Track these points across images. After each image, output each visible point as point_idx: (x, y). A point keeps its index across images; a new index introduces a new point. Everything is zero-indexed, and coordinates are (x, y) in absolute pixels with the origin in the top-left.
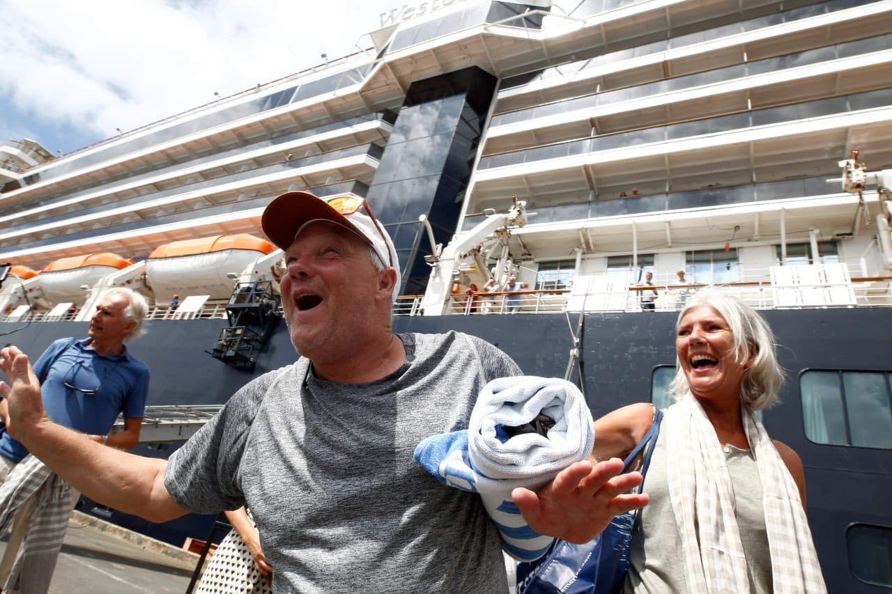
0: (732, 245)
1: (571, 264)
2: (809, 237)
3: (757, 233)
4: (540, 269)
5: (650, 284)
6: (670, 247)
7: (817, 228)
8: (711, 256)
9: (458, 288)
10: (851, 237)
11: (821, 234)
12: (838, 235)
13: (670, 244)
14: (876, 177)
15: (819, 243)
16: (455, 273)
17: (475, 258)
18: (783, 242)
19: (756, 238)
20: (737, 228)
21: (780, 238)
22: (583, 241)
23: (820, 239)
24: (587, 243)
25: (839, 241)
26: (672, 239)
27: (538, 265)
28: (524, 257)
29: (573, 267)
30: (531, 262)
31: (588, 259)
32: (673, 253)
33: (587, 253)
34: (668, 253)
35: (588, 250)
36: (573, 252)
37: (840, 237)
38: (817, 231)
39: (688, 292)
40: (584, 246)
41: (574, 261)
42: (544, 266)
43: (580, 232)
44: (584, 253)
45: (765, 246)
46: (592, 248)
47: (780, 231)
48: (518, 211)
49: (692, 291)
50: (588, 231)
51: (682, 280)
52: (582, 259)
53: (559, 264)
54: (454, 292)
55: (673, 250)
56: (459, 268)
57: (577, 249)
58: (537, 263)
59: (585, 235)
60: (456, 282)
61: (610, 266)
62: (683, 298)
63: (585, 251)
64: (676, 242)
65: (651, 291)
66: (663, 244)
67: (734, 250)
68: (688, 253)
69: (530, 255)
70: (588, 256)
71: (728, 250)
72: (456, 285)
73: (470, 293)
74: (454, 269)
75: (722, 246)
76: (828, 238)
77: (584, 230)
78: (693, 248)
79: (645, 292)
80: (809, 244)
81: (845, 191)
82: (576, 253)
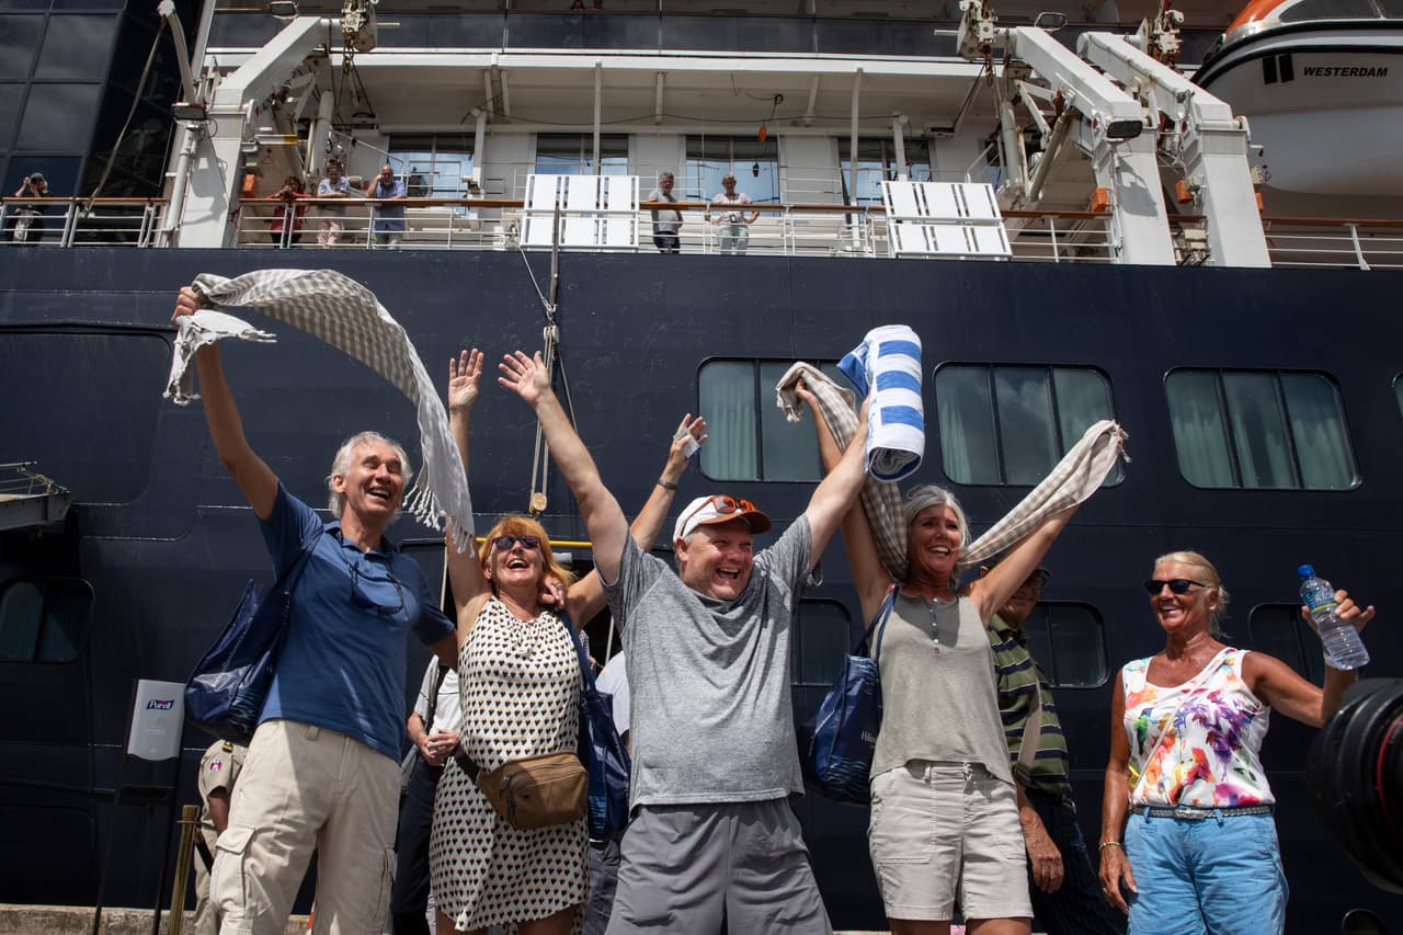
0: (770, 131)
1: (464, 143)
2: (891, 128)
3: (810, 112)
4: (393, 148)
5: (671, 199)
6: (658, 124)
7: (905, 113)
8: (732, 147)
9: (256, 184)
10: (950, 134)
11: (909, 125)
12: (933, 130)
13: (659, 118)
14: (1007, 36)
15: (906, 140)
16: (247, 150)
17: (275, 117)
18: (854, 133)
19: (808, 120)
20: (778, 98)
21: (850, 126)
22: (489, 95)
23: (908, 133)
24: (498, 99)
25: (933, 139)
26: (664, 108)
27: (387, 139)
28: (357, 120)
29: (470, 150)
30: (374, 133)
31: (496, 133)
32: (662, 135)
33: (495, 123)
34: (655, 135)
35: (498, 115)
36: (468, 118)
37: (936, 133)
38: (904, 119)
39: (742, 219)
40: (490, 105)
41: (472, 136)
42: (403, 142)
43: (487, 75)
44: (488, 122)
45: (822, 137)
46: (507, 111)
47: (850, 112)
48: (363, 15)
49: (748, 216)
50: (503, 74)
51: (731, 194)
52: (486, 134)
53: (434, 140)
54: (247, 194)
55: (664, 130)
56: (257, 136)
57: (476, 112)
58: (385, 134)
59: (497, 83)
60: (250, 171)
61: (541, 152)
62: (735, 230)
63: (492, 115)
64: (671, 115)
65: (672, 213)
66: (647, 116)
67: (773, 139)
68: (691, 138)
69: (373, 116)
70: (498, 128)
71: (763, 139)
72: (250, 177)
73: (288, 197)
74: (244, 139)
75: (754, 130)
76: (918, 133)
77: (495, 71)
78: (702, 130)
79: (662, 213)
80: (890, 140)
81: (960, 55)
82: (474, 121)
